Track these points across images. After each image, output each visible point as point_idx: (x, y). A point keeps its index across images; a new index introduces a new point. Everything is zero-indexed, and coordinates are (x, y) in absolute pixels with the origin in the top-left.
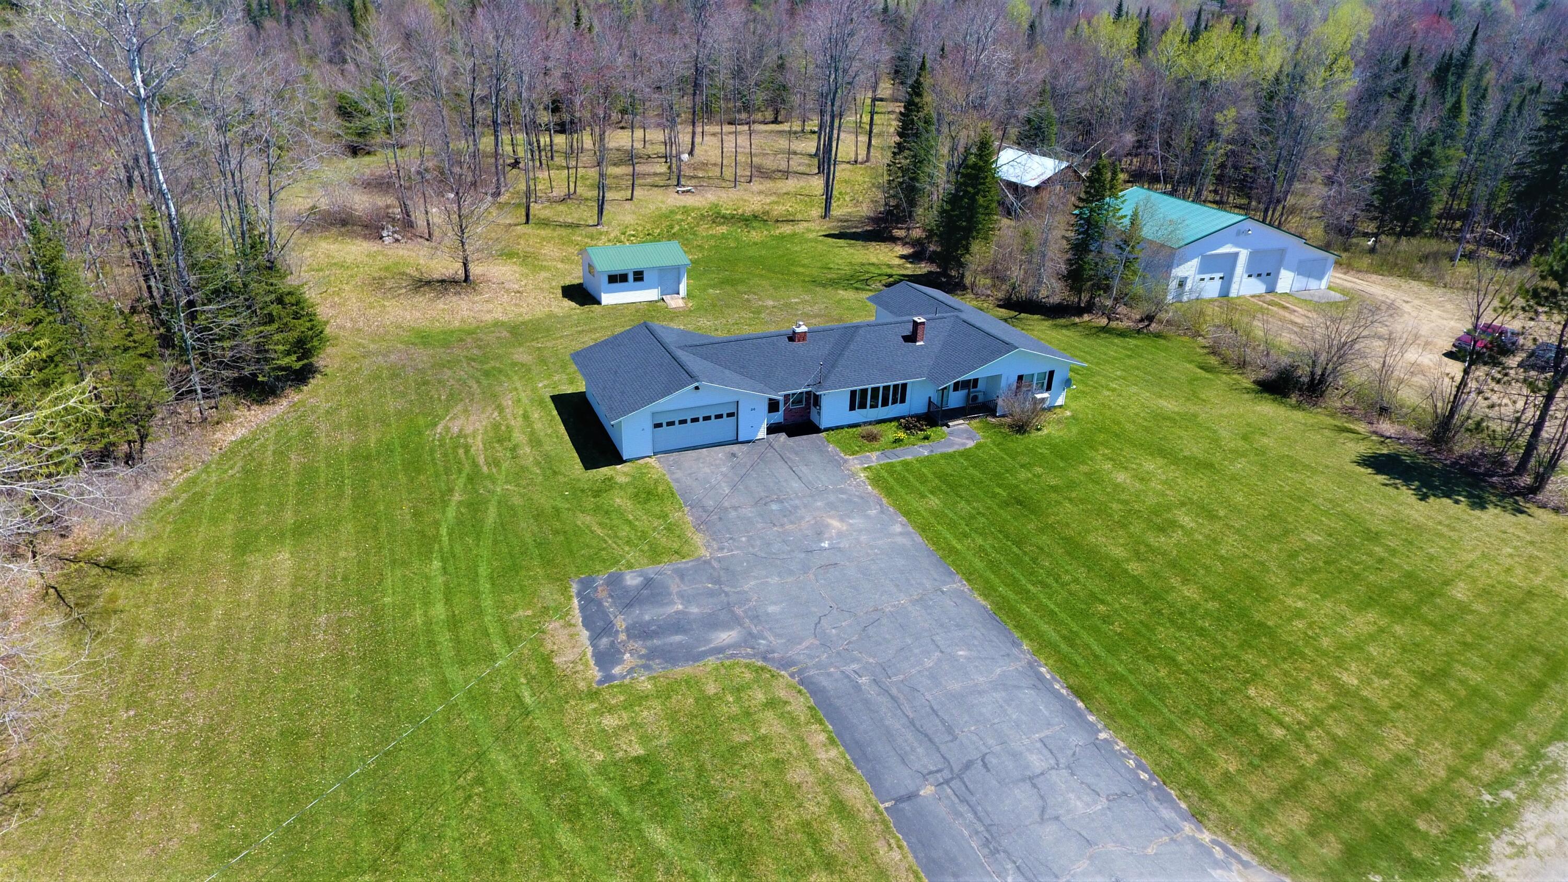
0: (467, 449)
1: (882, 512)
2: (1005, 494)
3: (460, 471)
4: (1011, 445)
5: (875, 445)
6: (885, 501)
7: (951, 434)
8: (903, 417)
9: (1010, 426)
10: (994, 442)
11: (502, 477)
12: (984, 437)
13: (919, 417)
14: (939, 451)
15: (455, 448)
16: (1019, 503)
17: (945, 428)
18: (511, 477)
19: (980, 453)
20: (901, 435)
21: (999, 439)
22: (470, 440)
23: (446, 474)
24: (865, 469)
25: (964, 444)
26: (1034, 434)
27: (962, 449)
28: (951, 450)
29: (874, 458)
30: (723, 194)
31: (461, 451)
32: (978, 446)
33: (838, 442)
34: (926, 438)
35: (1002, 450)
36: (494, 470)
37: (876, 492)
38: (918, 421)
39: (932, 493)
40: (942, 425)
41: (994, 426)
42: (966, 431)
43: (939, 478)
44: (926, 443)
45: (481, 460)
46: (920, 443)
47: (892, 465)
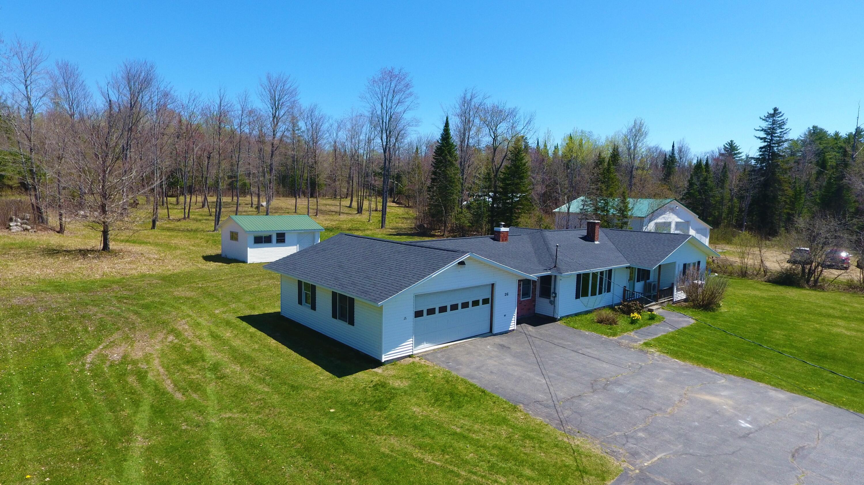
0: (141, 376)
3: (136, 404)
5: (620, 326)
11: (212, 405)
15: (121, 376)
18: (227, 401)
20: (637, 315)
22: (143, 366)
23: (112, 410)
24: (646, 345)
26: (719, 311)
29: (637, 337)
31: (131, 379)
34: (652, 318)
36: (195, 396)
41: (682, 308)
42: (670, 313)
44: (656, 323)
45: (168, 386)
46: (652, 323)
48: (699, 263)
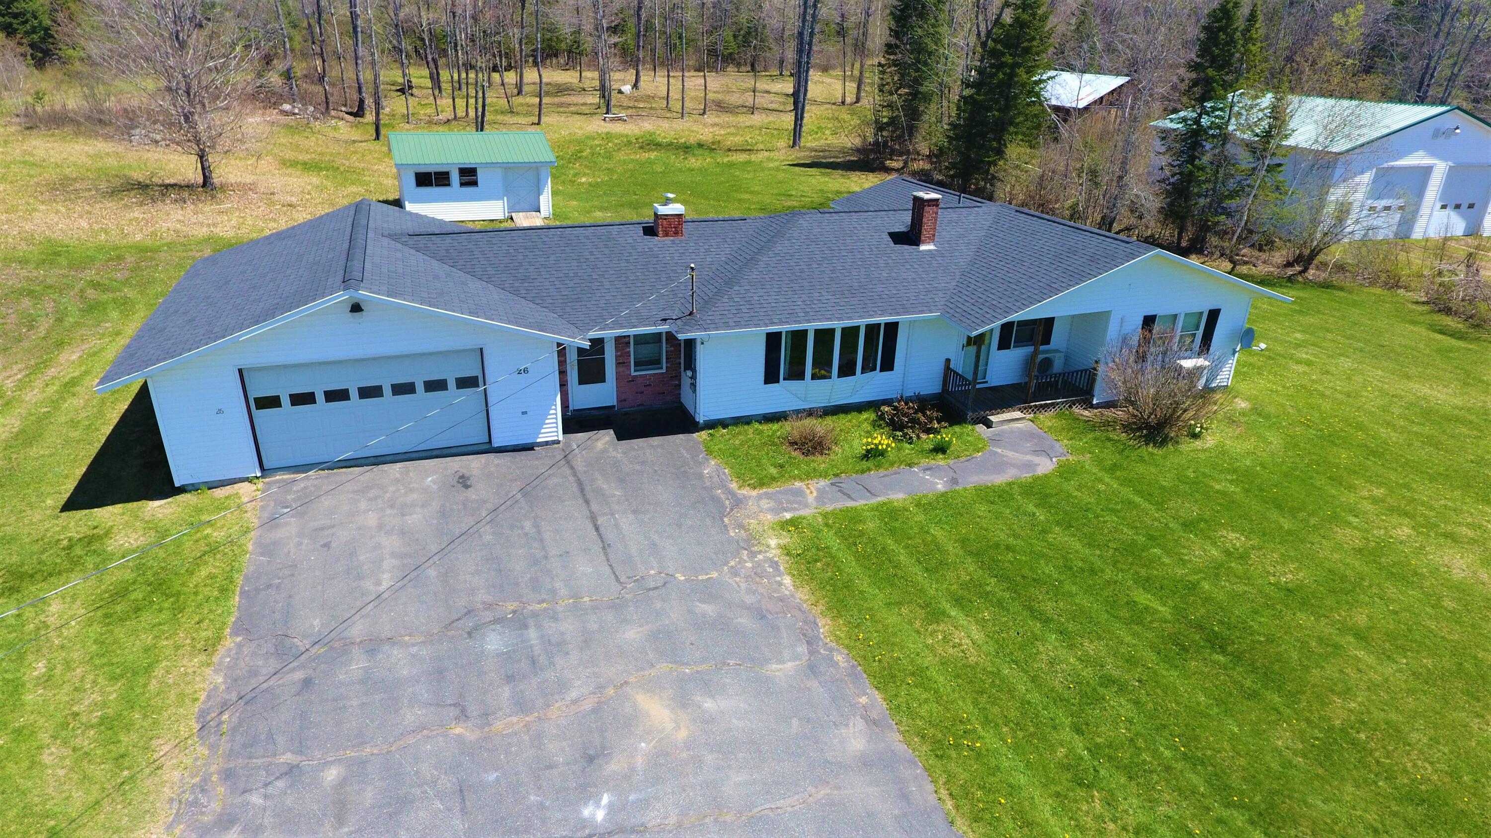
1: (812, 669)
2: (1164, 611)
4: (1141, 468)
5: (819, 462)
6: (824, 626)
7: (994, 440)
8: (887, 402)
9: (1127, 428)
10: (1100, 462)
12: (1073, 450)
13: (923, 402)
14: (974, 480)
16: (1216, 642)
17: (981, 428)
19: (1071, 487)
20: (882, 440)
21: (1110, 456)
24: (784, 525)
25: (1030, 466)
26: (1188, 446)
27: (1026, 476)
28: (999, 480)
29: (811, 498)
30: (665, 124)
32: (1065, 472)
33: (730, 455)
34: (941, 449)
35: (1126, 482)
37: (803, 595)
38: (922, 410)
39: (958, 601)
40: (975, 422)
41: (1091, 426)
42: (1030, 435)
43: (977, 554)
44: (940, 460)
46: (925, 462)
47: (853, 517)
48: (1214, 315)
